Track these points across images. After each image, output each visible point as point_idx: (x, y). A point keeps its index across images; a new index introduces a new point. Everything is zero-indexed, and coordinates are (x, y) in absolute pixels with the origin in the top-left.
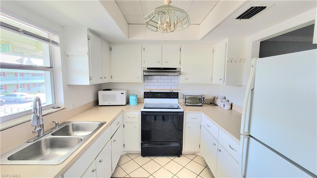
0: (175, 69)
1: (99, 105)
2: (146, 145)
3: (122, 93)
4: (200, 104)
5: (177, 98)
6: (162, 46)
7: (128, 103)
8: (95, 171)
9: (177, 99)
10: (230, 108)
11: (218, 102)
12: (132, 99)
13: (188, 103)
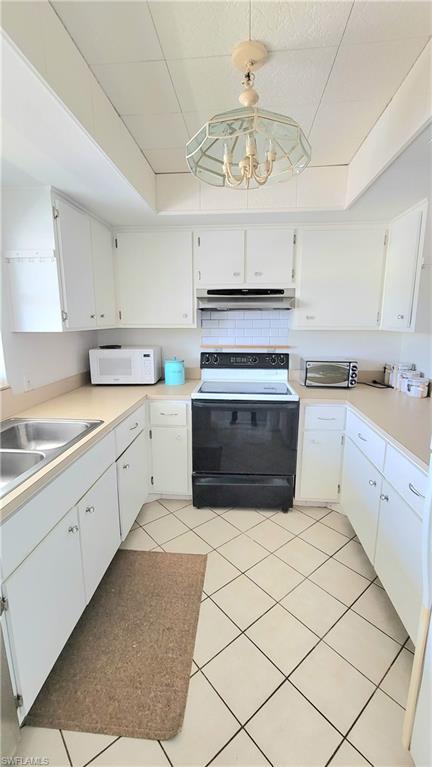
0: (280, 292)
1: (93, 382)
2: (203, 482)
3: (145, 356)
4: (345, 384)
5: (286, 367)
6: (246, 232)
7: (161, 379)
8: (75, 530)
9: (286, 371)
10: (426, 394)
11: (395, 379)
12: (172, 371)
13: (312, 379)
